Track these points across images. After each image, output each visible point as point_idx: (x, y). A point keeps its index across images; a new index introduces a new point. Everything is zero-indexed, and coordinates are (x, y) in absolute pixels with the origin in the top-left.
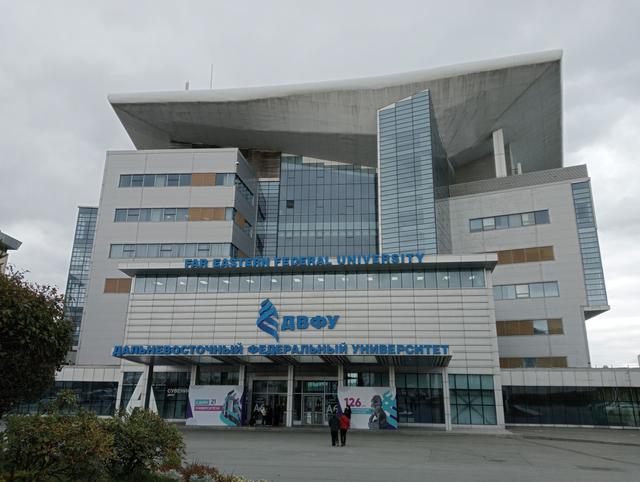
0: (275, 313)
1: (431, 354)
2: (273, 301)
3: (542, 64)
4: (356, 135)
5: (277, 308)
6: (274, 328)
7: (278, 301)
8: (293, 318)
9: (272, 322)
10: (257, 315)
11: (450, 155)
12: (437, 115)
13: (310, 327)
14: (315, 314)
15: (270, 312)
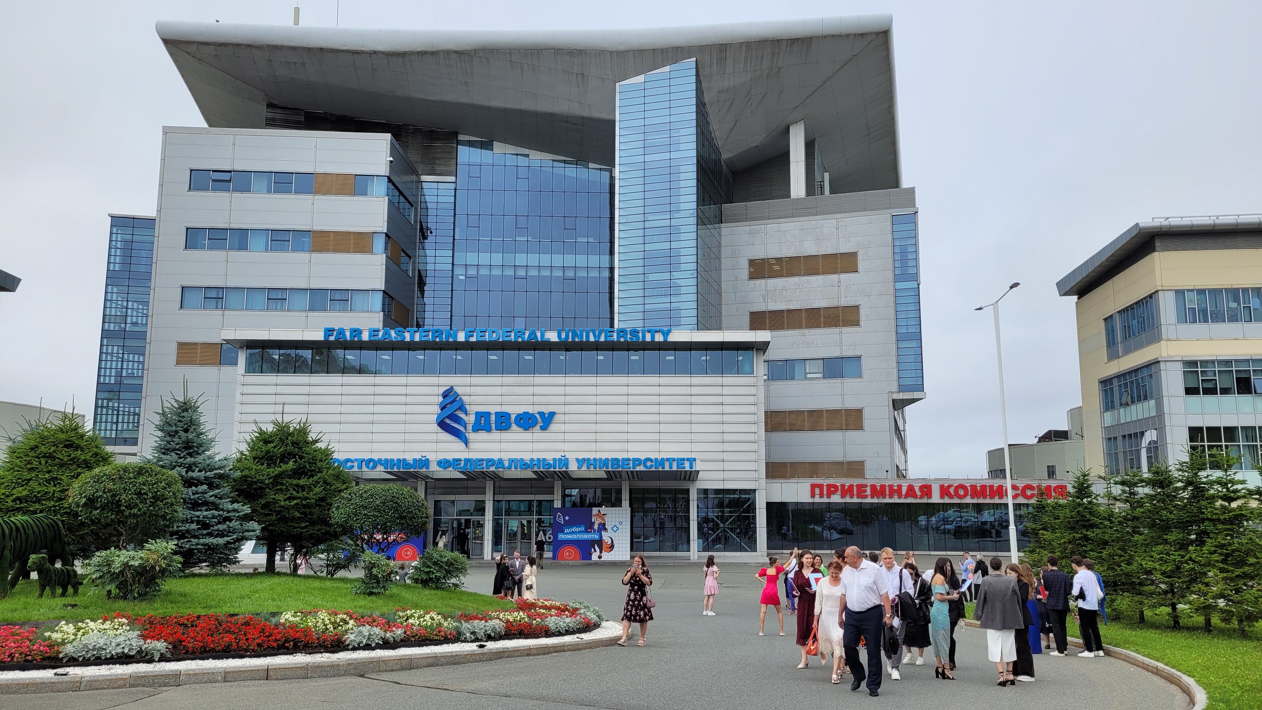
0: (462, 408)
1: (675, 468)
2: (459, 390)
3: (862, 35)
4: (583, 118)
5: (466, 399)
6: (462, 429)
7: (468, 390)
8: (489, 414)
9: (457, 420)
10: (437, 409)
11: (725, 156)
12: (706, 99)
13: (514, 427)
14: (521, 410)
15: (456, 405)
